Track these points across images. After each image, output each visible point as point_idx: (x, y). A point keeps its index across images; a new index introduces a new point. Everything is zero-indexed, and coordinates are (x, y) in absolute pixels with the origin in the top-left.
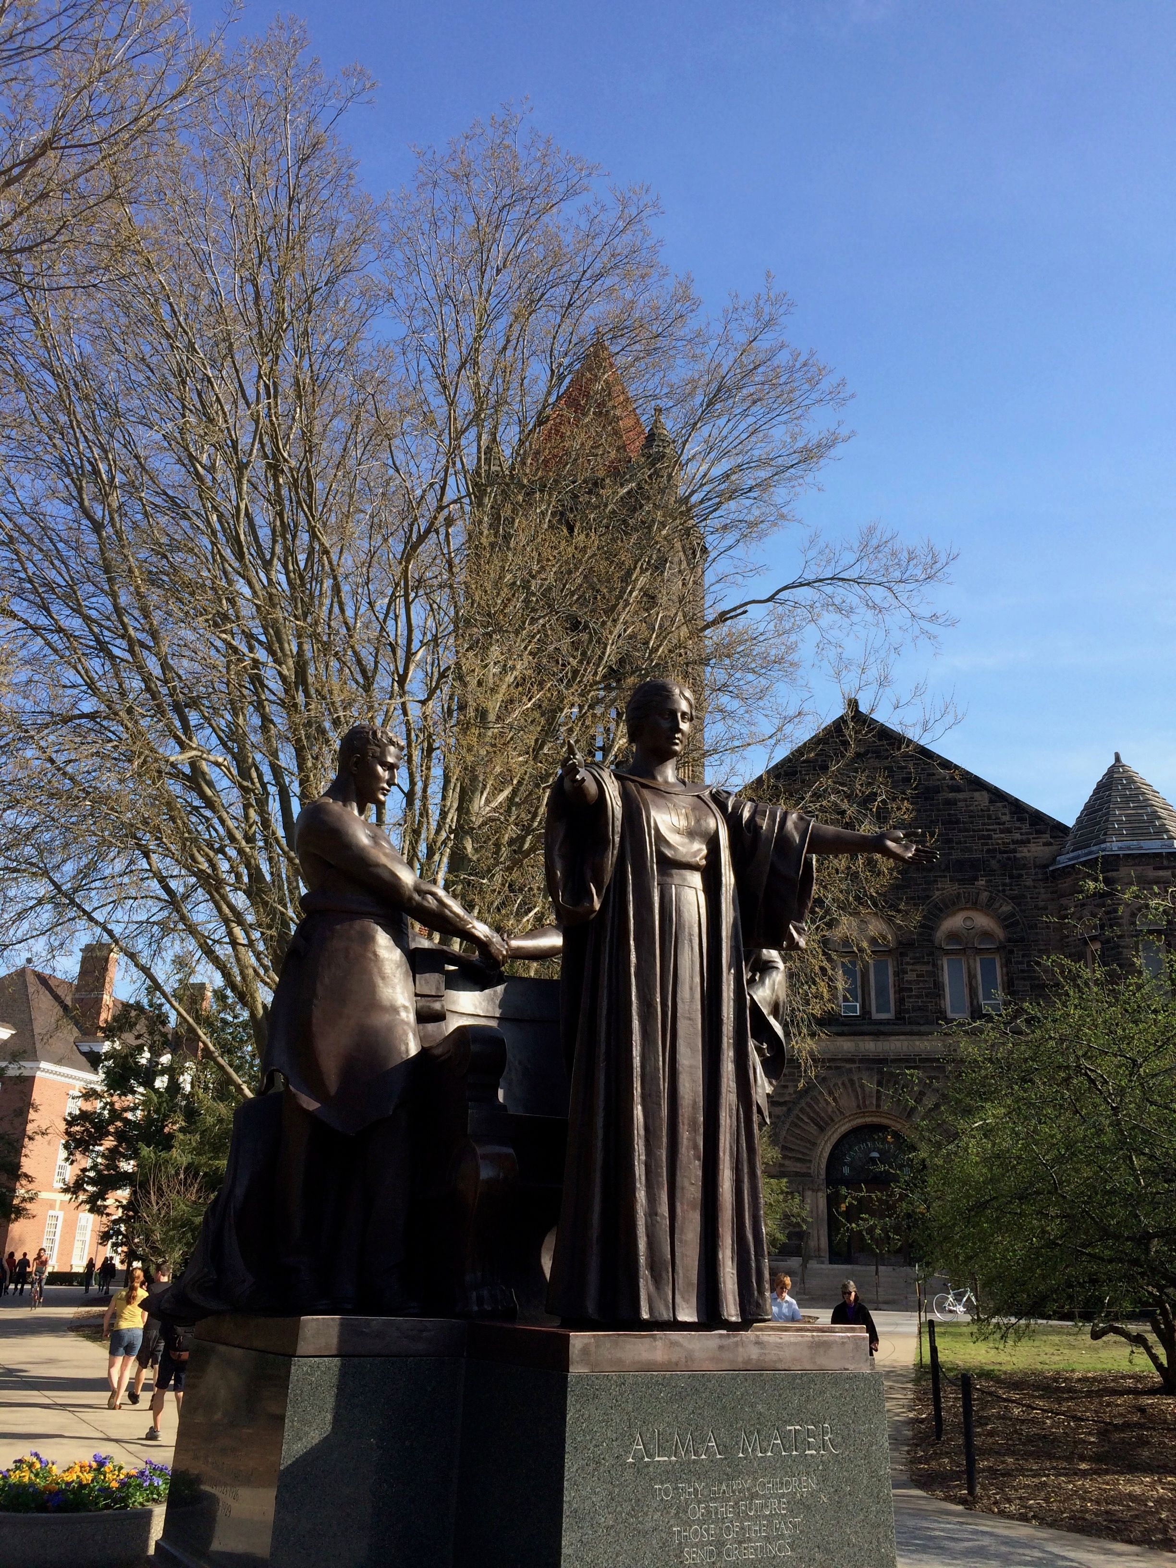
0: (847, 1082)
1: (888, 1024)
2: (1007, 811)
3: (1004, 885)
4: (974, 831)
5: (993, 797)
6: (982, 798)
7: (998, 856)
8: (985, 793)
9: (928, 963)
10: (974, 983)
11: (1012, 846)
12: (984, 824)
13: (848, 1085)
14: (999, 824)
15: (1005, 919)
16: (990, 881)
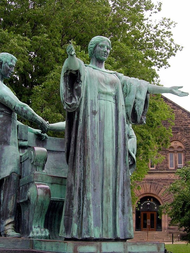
0: (142, 185)
1: (154, 170)
2: (186, 115)
3: (185, 134)
4: (178, 120)
5: (183, 111)
6: (180, 112)
7: (184, 127)
8: (181, 110)
9: (164, 155)
10: (176, 160)
11: (187, 124)
12: (180, 118)
13: (143, 186)
14: (184, 118)
15: (185, 143)
16: (182, 133)
